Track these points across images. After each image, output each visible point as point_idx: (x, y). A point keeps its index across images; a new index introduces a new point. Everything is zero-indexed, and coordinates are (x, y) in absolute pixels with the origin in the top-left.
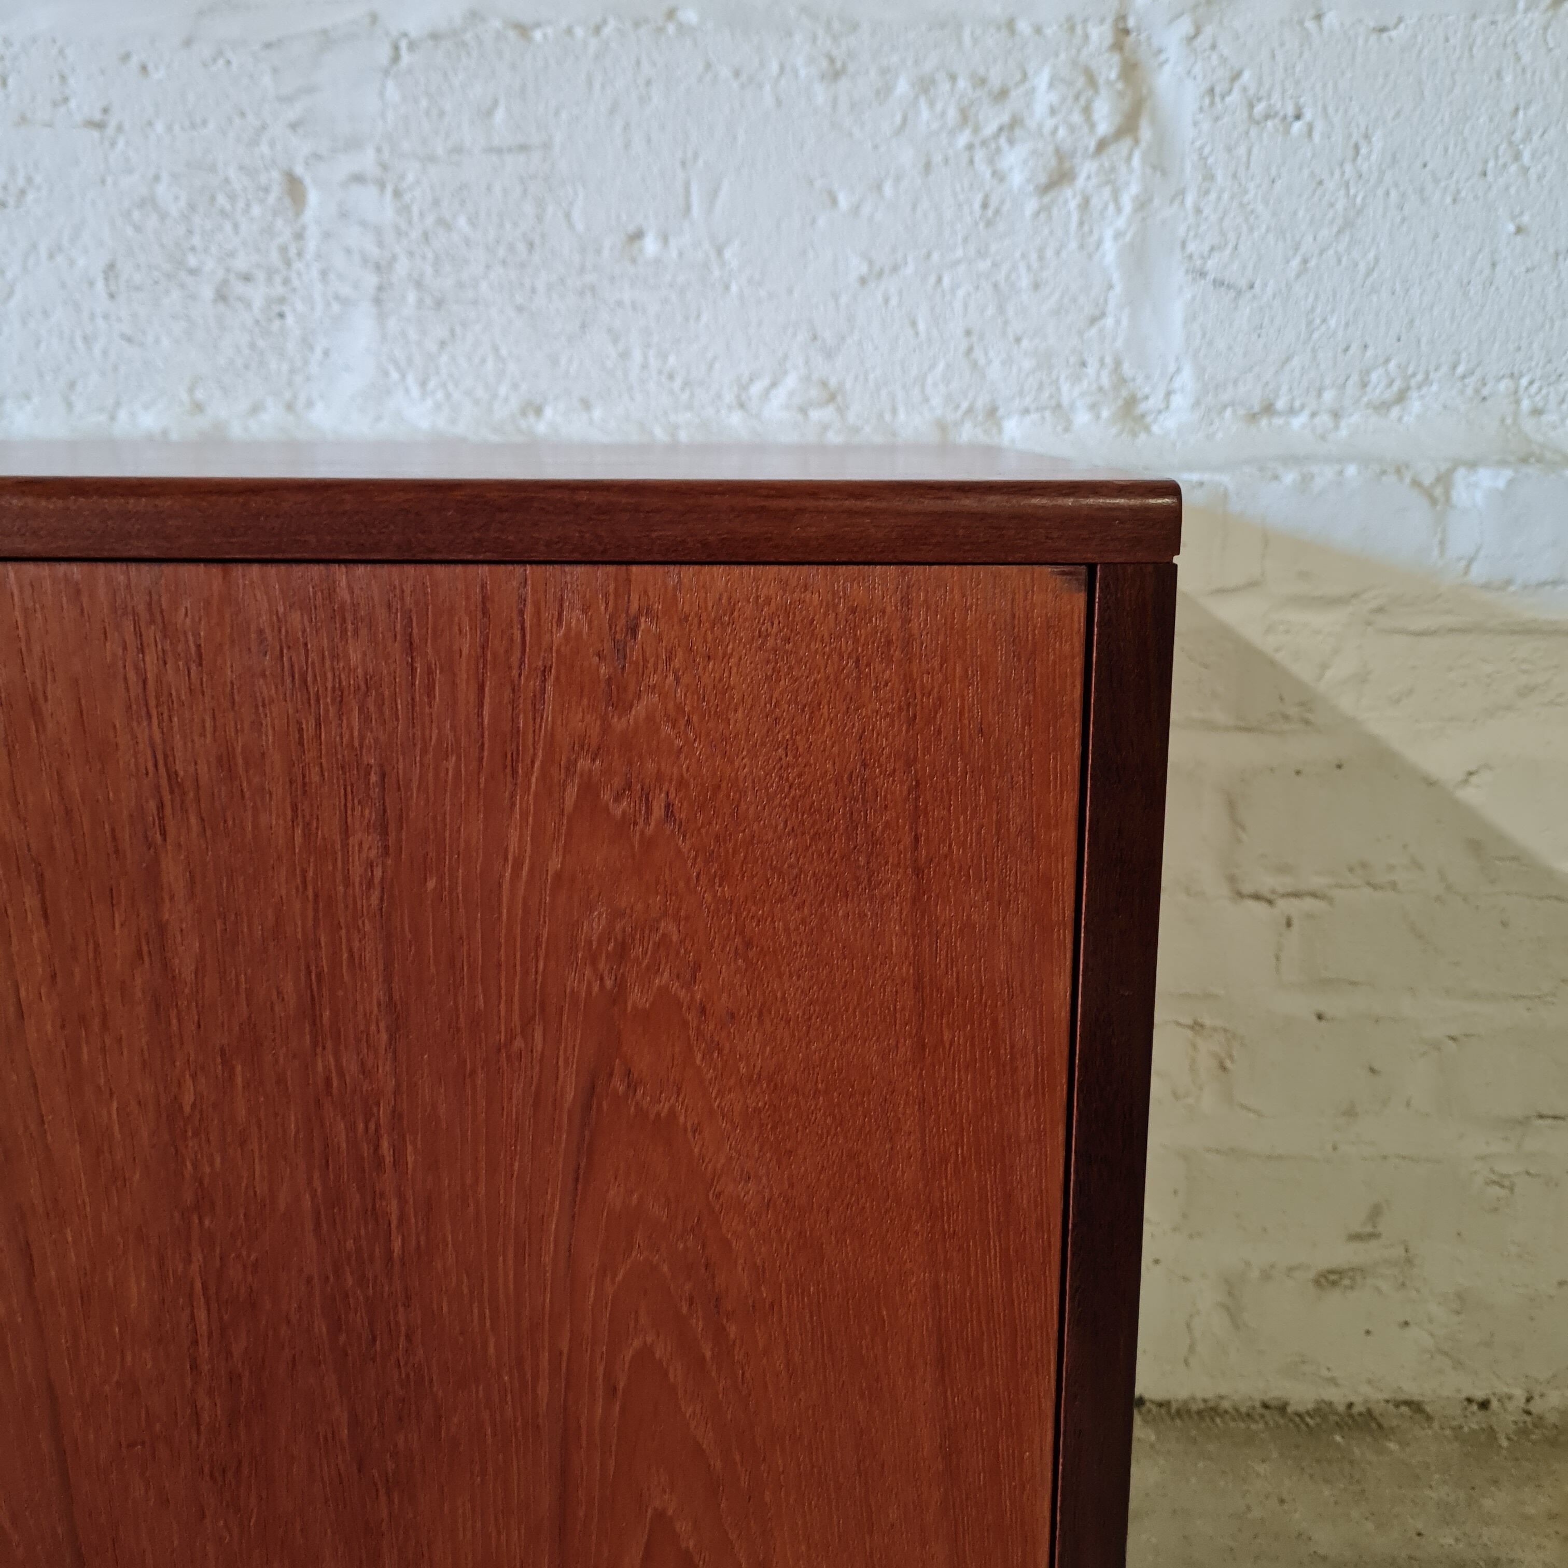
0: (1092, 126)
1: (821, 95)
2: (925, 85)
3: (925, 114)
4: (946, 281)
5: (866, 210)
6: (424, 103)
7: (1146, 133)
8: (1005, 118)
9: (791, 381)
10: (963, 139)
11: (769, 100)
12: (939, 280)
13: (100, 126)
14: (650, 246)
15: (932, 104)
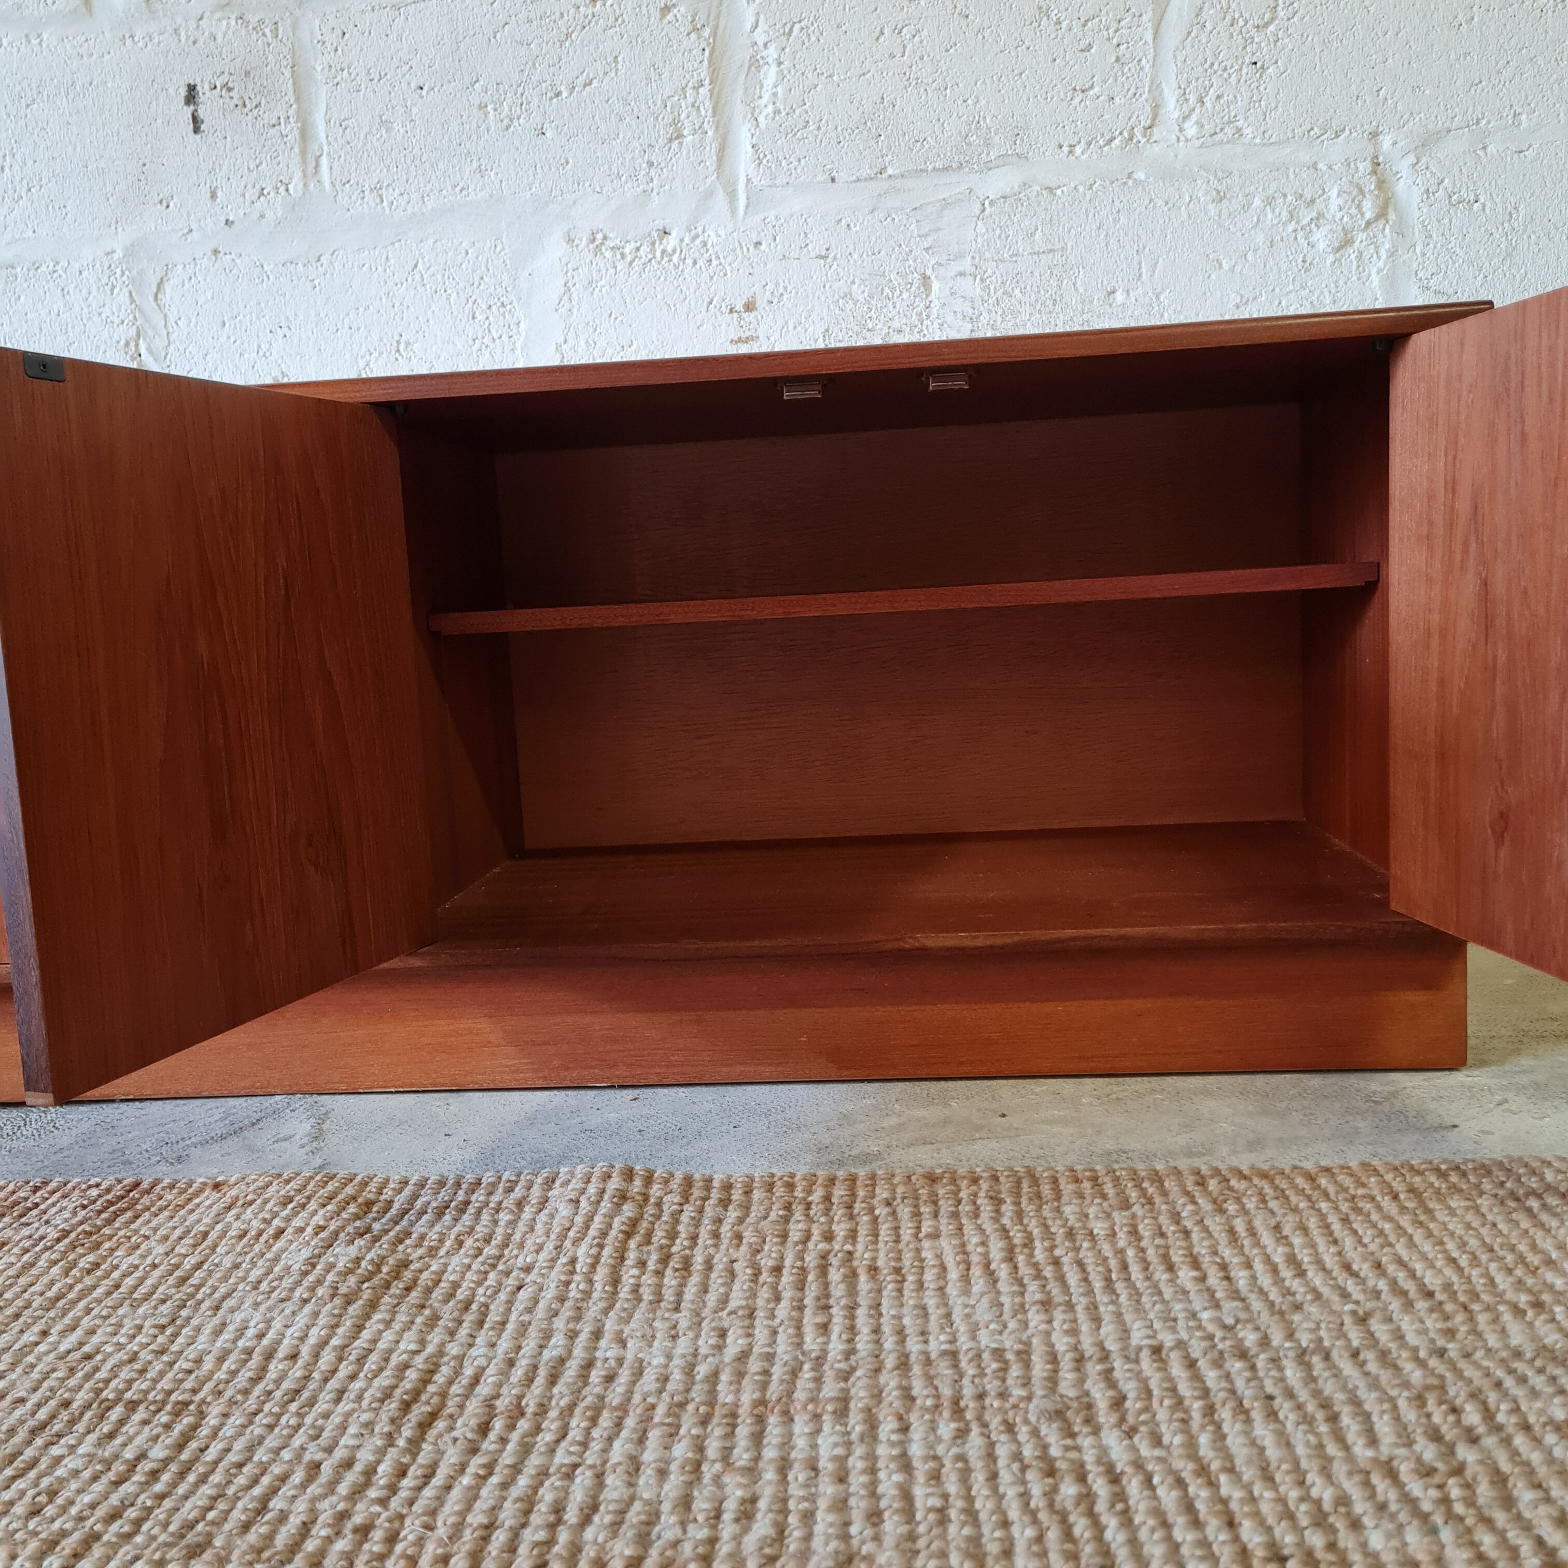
0: (1362, 214)
1: (1212, 210)
2: (1269, 201)
3: (1270, 216)
4: (1283, 302)
5: (1238, 269)
6: (998, 232)
7: (1392, 216)
8: (1314, 214)
10: (1290, 228)
11: (1185, 216)
12: (1280, 303)
13: (825, 257)
14: (1120, 297)
15: (1273, 211)
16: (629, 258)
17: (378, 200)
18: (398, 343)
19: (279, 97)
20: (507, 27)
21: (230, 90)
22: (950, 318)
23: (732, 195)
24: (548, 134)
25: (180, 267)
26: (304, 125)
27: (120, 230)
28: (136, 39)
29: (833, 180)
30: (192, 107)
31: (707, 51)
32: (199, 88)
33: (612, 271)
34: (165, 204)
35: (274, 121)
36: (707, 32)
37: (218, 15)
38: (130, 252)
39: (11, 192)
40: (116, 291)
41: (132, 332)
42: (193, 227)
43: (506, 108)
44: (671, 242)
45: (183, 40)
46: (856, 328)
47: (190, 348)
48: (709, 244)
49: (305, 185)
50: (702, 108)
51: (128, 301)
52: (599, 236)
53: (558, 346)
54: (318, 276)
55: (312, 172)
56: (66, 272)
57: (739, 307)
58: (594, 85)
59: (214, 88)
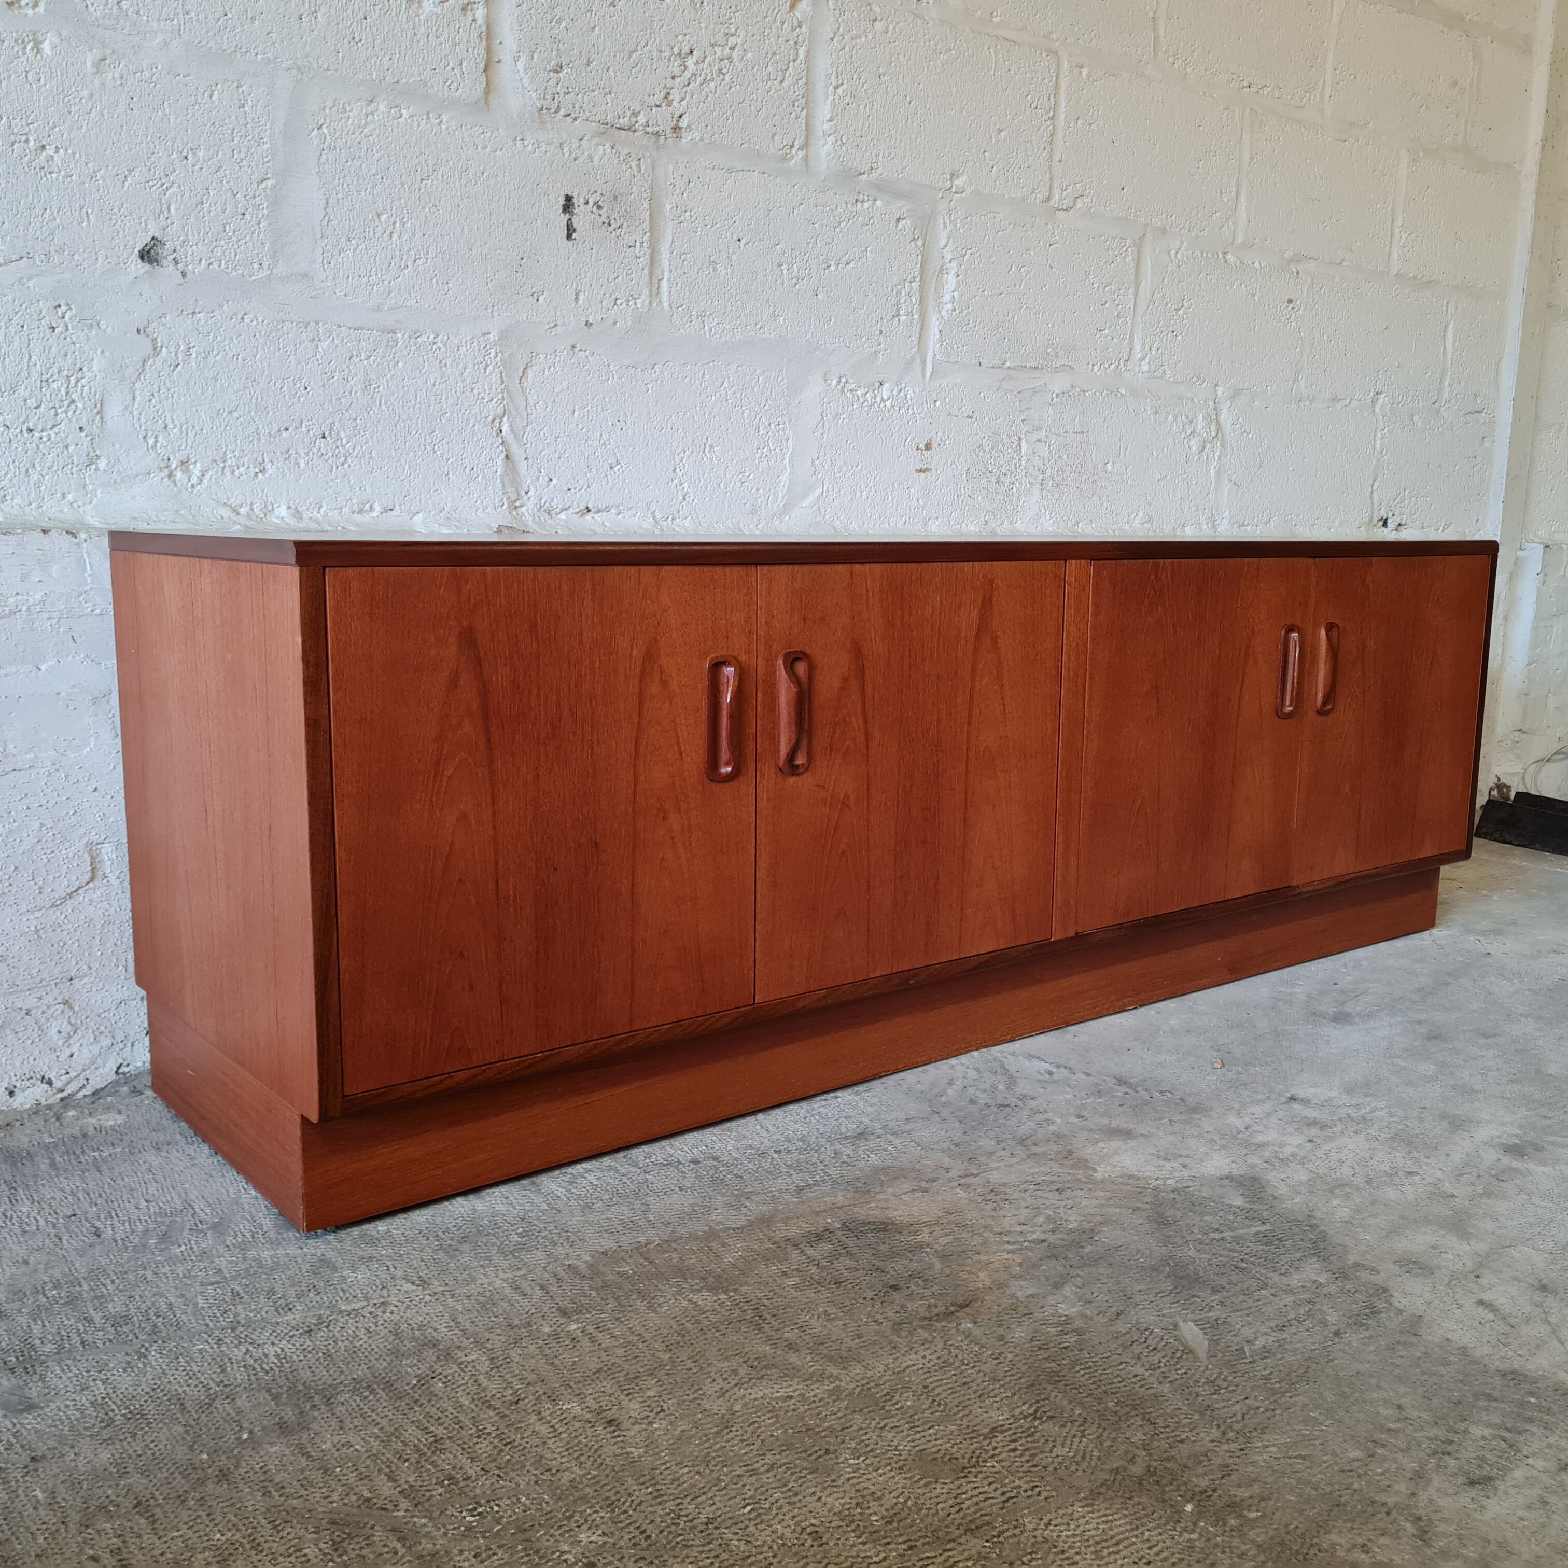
0: (1210, 433)
1: (1152, 419)
2: (1175, 418)
3: (1175, 426)
6: (1059, 415)
7: (1220, 436)
8: (1192, 429)
9: (1141, 514)
10: (1183, 435)
11: (1141, 420)
12: (1175, 481)
13: (971, 417)
14: (1109, 466)
16: (861, 400)
17: (702, 326)
18: (705, 444)
19: (638, 223)
20: (801, 207)
21: (599, 207)
22: (1031, 470)
23: (924, 363)
24: (820, 296)
25: (542, 356)
26: (653, 251)
27: (496, 314)
28: (526, 143)
29: (980, 364)
30: (567, 216)
31: (920, 257)
32: (575, 200)
33: (851, 408)
34: (535, 296)
35: (631, 243)
36: (920, 243)
37: (596, 140)
38: (504, 336)
39: (397, 259)
40: (488, 371)
41: (500, 410)
42: (558, 323)
43: (796, 270)
44: (885, 391)
45: (566, 155)
46: (984, 470)
47: (545, 430)
48: (909, 397)
49: (650, 302)
50: (913, 298)
51: (500, 382)
52: (844, 380)
53: (813, 464)
54: (652, 381)
55: (655, 293)
56: (445, 346)
57: (922, 446)
58: (852, 265)
59: (587, 203)
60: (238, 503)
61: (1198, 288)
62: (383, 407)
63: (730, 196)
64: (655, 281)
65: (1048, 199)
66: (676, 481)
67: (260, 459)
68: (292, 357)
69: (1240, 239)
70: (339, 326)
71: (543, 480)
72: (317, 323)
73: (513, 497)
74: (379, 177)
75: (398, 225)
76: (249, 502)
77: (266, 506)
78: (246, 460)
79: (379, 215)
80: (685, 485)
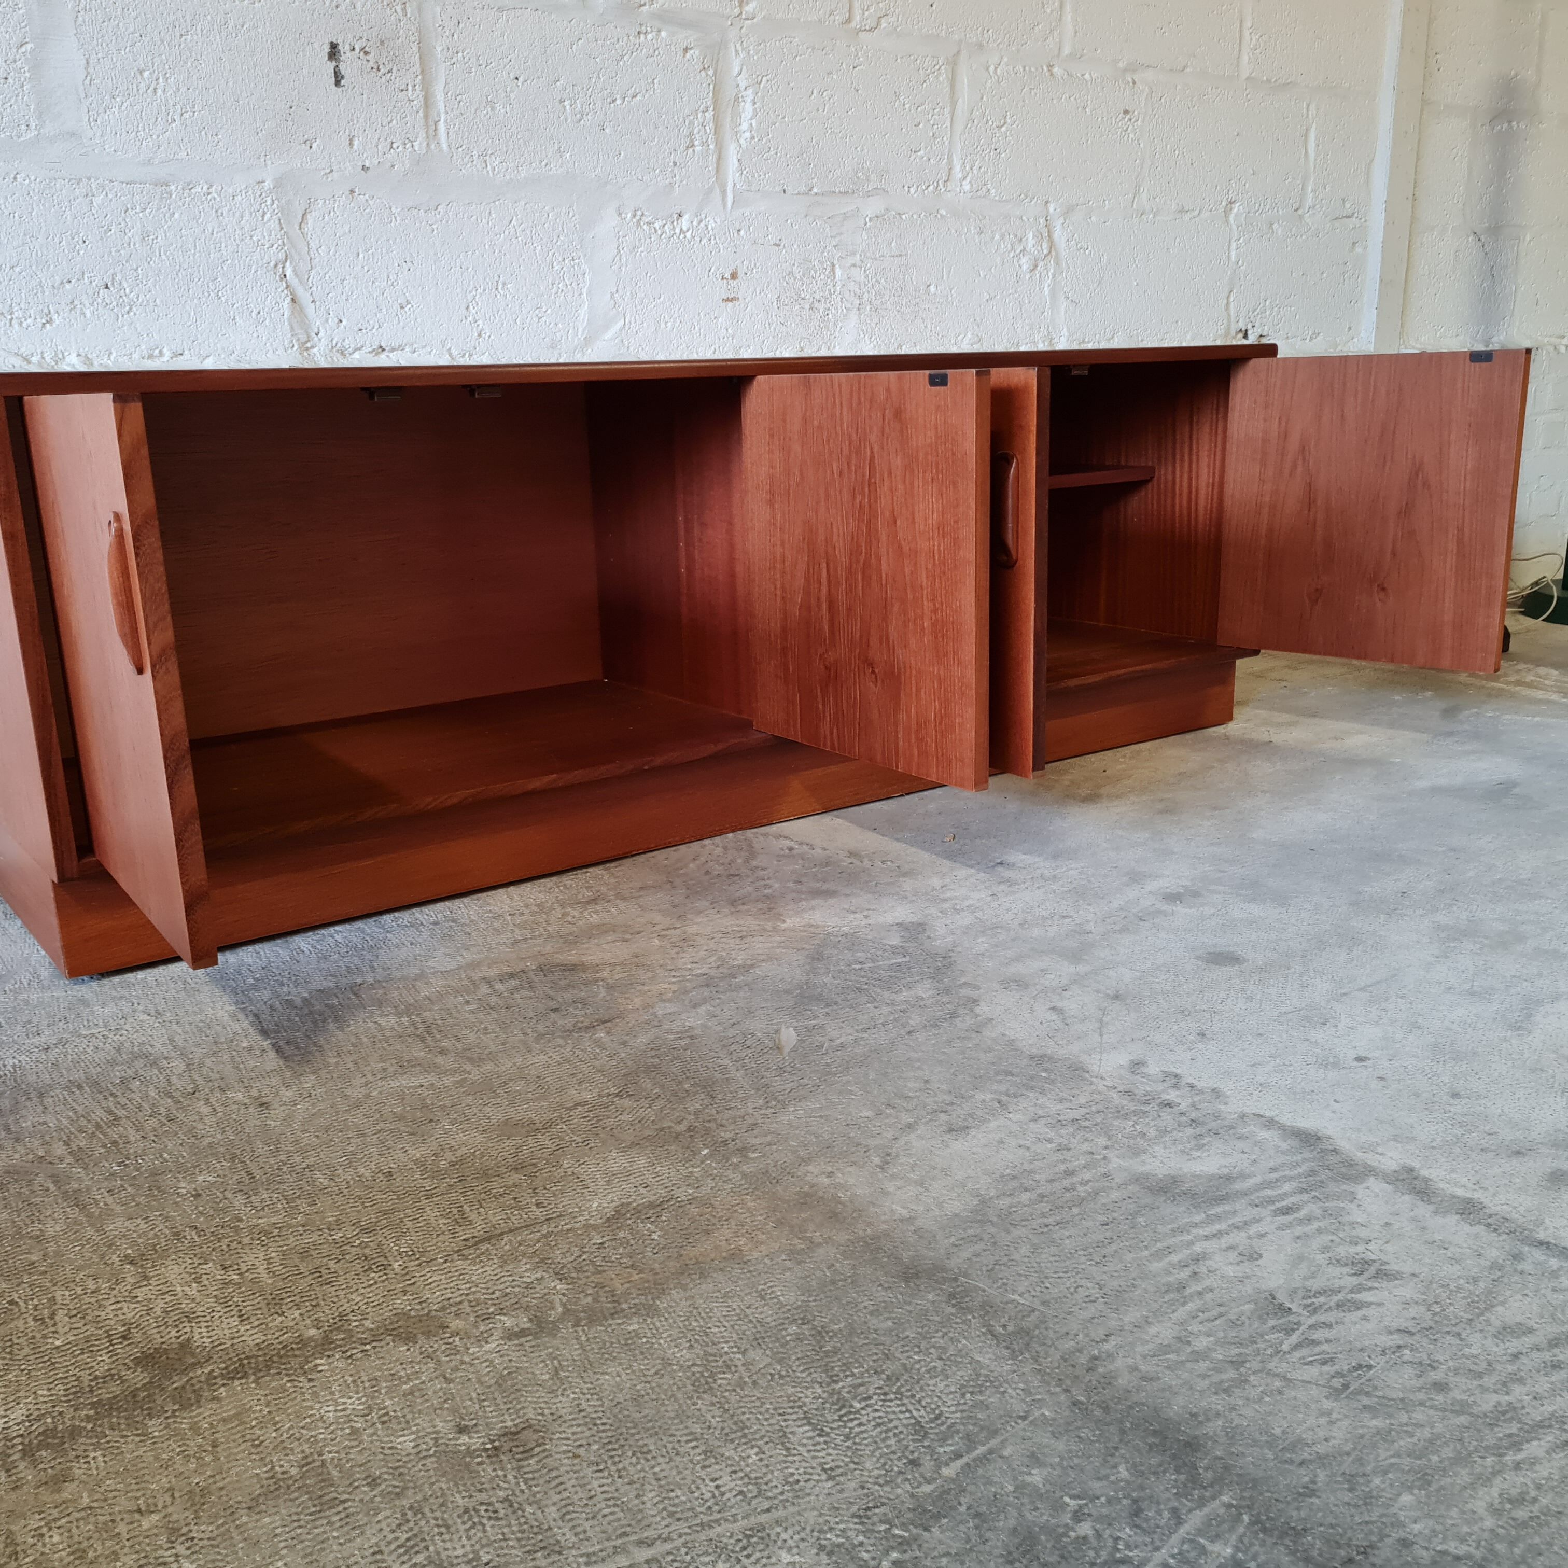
0: (1042, 251)
1: (977, 239)
2: (1003, 237)
3: (1003, 246)
5: (988, 277)
6: (873, 239)
7: (1054, 253)
8: (1022, 248)
10: (1012, 254)
11: (964, 240)
13: (778, 245)
14: (932, 288)
15: (1004, 243)
16: (659, 232)
17: (484, 165)
18: (497, 282)
19: (408, 66)
20: (580, 42)
21: (366, 53)
22: (847, 294)
23: (724, 193)
24: (607, 130)
25: (321, 202)
26: (426, 93)
27: (269, 163)
29: (784, 191)
30: (334, 63)
31: (712, 86)
32: (340, 47)
33: (648, 241)
34: (308, 143)
35: (403, 87)
36: (711, 72)
38: (279, 183)
40: (266, 218)
41: (281, 256)
42: (333, 169)
43: (579, 105)
44: (685, 222)
46: (795, 297)
47: (330, 273)
48: (710, 227)
49: (428, 144)
50: (707, 128)
51: (278, 228)
52: (639, 213)
53: (612, 294)
54: (436, 222)
55: (432, 134)
56: (219, 195)
57: (727, 275)
58: (639, 98)
59: (354, 49)
60: (28, 352)
61: (1021, 103)
62: (163, 257)
63: (502, 35)
64: (431, 123)
65: (849, 21)
66: (470, 318)
67: (46, 310)
68: (68, 212)
69: (1066, 51)
70: (111, 181)
71: (333, 321)
72: (89, 179)
73: (303, 338)
74: (137, 35)
75: (161, 80)
76: (39, 351)
77: (56, 355)
78: (32, 312)
79: (141, 72)
80: (480, 322)
